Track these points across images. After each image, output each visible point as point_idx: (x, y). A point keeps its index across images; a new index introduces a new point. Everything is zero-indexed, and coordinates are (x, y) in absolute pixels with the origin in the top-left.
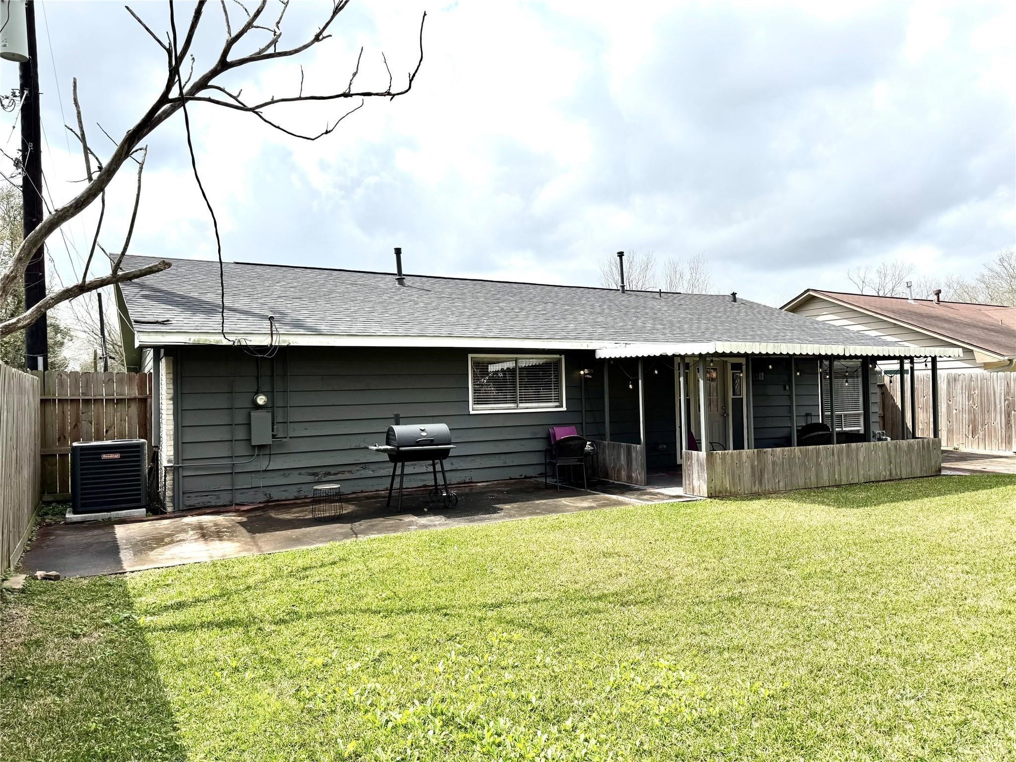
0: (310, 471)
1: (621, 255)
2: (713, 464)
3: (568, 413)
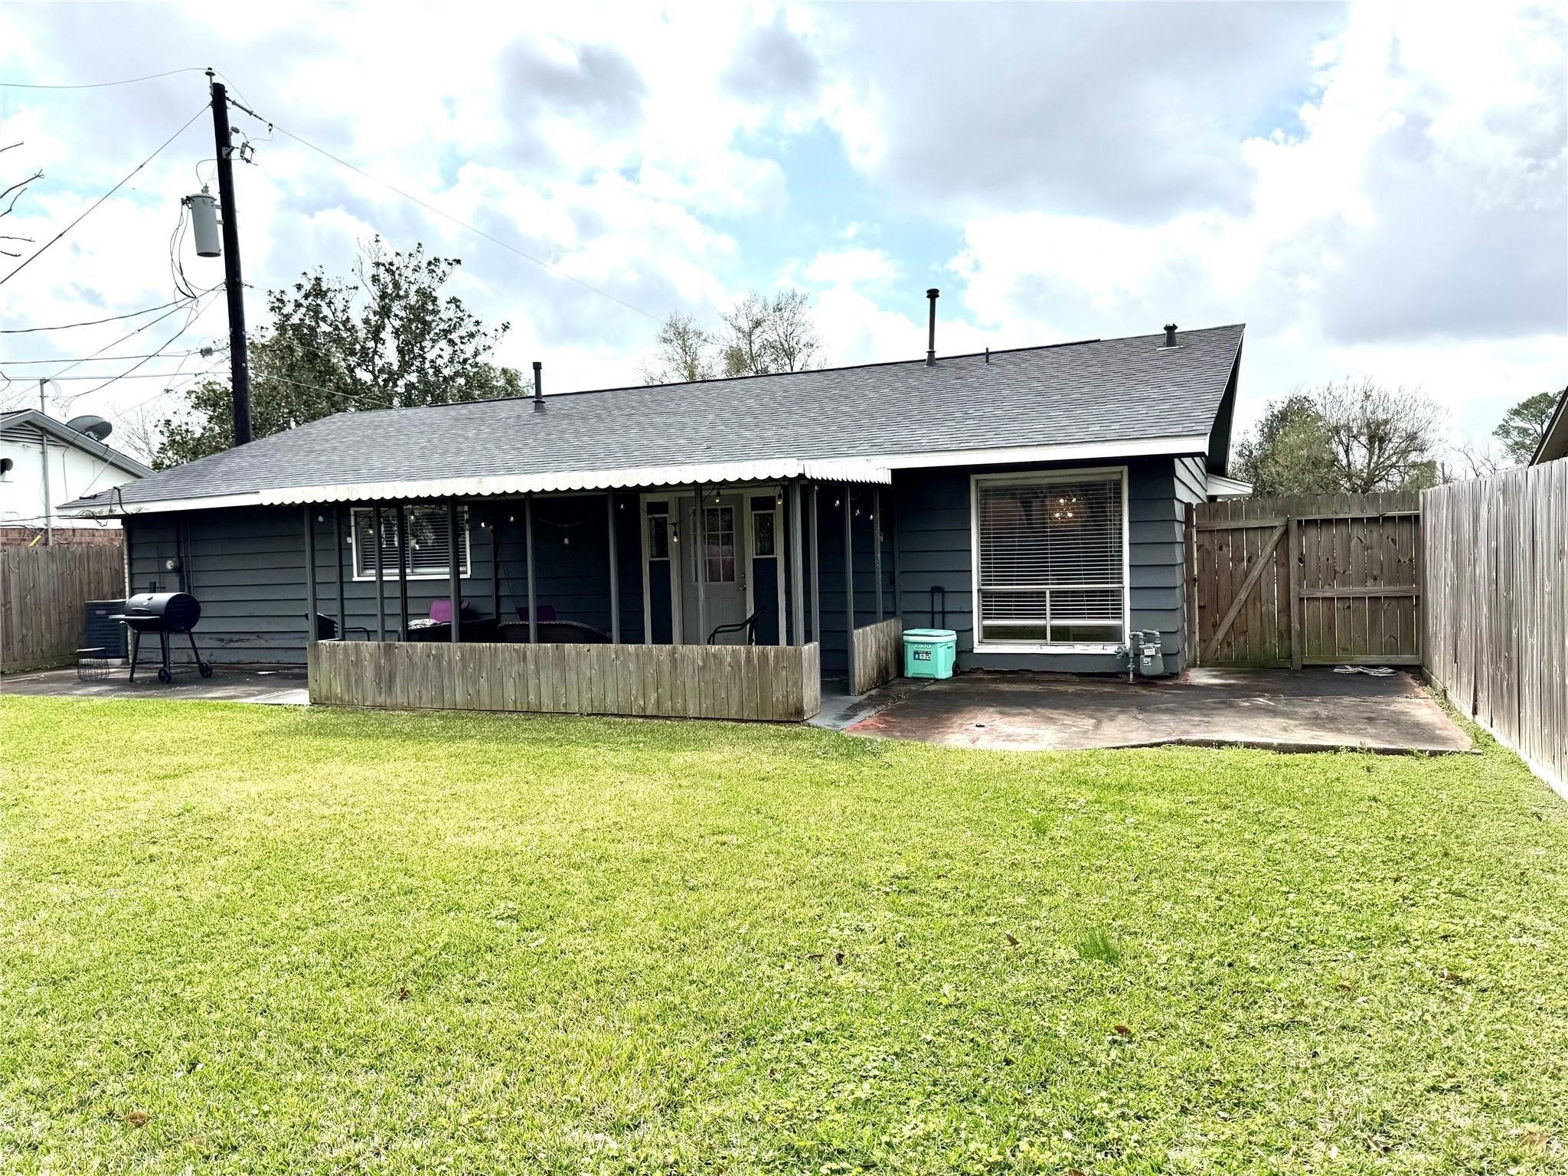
0: (220, 636)
1: (933, 294)
2: (317, 659)
3: (471, 581)
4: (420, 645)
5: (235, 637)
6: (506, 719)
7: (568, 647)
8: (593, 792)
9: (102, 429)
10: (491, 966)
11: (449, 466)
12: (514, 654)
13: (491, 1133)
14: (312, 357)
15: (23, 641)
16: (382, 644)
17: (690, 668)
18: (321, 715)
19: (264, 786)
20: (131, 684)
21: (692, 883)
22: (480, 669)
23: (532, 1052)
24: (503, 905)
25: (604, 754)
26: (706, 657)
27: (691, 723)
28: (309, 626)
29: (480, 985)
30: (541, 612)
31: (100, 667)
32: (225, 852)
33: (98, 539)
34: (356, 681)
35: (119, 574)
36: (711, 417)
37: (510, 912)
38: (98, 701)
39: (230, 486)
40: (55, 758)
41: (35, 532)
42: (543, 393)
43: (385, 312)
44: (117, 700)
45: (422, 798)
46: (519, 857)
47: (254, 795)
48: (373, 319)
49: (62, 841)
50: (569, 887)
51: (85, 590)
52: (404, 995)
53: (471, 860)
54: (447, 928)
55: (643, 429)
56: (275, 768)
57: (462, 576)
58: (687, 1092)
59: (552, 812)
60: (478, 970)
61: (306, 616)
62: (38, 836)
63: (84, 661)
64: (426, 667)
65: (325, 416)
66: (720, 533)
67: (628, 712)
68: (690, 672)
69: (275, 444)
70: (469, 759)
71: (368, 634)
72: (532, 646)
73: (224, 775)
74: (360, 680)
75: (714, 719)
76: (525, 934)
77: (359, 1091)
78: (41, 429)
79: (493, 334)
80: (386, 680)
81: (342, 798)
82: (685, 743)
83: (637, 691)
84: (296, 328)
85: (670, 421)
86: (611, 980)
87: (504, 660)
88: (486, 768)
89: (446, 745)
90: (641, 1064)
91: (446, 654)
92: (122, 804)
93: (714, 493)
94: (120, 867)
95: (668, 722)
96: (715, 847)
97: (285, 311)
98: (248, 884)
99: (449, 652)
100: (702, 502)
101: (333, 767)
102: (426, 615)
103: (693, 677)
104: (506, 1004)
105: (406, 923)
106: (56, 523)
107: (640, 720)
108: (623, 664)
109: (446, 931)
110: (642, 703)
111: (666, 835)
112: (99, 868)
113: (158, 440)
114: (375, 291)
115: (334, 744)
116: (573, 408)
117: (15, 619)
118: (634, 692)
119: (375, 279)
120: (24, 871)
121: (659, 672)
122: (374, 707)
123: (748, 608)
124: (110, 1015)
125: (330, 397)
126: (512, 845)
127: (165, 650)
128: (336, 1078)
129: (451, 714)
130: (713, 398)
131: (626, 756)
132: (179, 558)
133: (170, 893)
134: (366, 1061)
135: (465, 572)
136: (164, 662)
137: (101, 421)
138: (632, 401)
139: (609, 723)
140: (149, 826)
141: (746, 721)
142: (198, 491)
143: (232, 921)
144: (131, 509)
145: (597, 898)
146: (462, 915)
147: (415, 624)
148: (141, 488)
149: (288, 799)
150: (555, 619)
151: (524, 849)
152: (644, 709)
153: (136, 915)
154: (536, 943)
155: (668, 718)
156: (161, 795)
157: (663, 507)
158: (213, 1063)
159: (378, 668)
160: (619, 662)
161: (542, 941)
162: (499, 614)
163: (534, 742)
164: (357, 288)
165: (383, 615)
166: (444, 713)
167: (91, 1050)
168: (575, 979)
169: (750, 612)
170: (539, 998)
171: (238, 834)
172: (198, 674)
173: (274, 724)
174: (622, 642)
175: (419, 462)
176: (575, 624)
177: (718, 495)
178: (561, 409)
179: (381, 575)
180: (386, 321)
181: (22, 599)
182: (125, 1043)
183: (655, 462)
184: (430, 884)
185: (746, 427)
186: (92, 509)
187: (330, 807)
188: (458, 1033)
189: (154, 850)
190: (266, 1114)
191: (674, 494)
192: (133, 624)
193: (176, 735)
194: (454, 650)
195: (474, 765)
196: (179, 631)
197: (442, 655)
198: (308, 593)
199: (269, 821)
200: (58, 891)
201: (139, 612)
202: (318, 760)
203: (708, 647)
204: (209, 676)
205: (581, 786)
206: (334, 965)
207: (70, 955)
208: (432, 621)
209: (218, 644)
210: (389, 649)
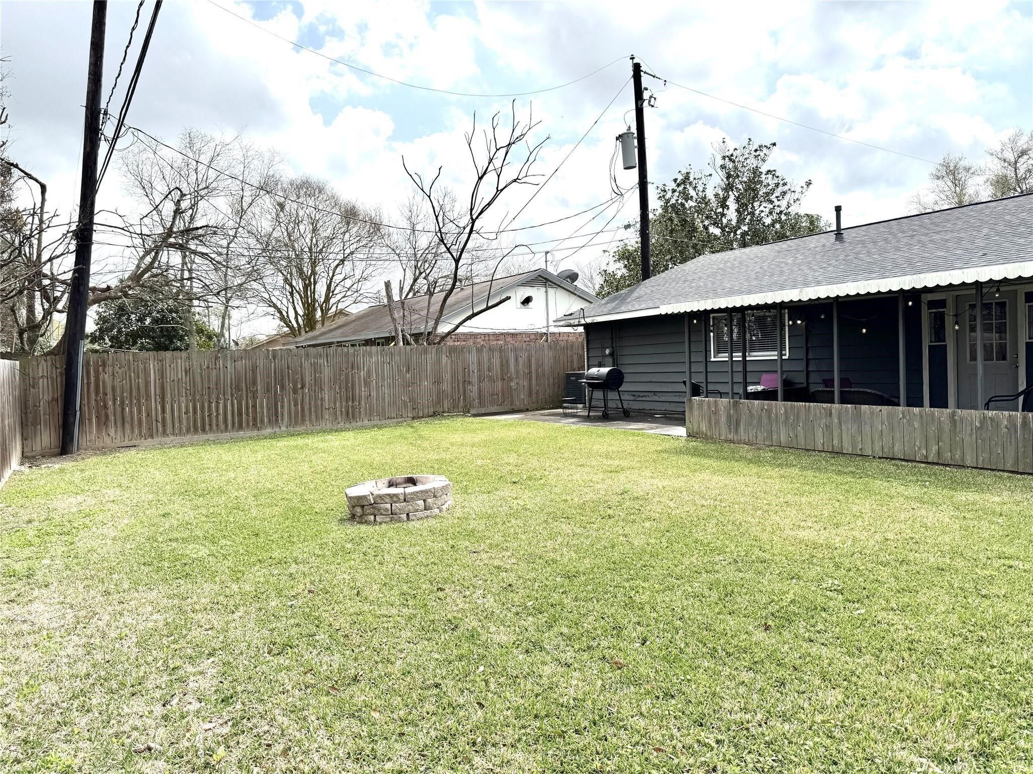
0: (634, 393)
2: (691, 409)
3: (790, 361)
4: (756, 402)
5: (642, 394)
6: (816, 457)
7: (864, 407)
8: (890, 513)
9: (573, 277)
10: (826, 621)
11: (776, 283)
12: (823, 411)
13: (837, 733)
14: (684, 222)
15: (537, 393)
16: (731, 400)
17: (969, 428)
18: (694, 443)
19: (666, 483)
20: (588, 419)
21: (984, 592)
22: (798, 419)
23: (863, 687)
24: (830, 582)
25: (897, 487)
26: (984, 419)
27: (969, 470)
28: (688, 389)
29: (819, 632)
30: (844, 382)
31: (572, 408)
32: (649, 519)
33: (571, 338)
34: (715, 423)
35: (582, 356)
36: (985, 231)
37: (836, 587)
38: (574, 427)
39: (640, 305)
40: (557, 456)
41: (542, 335)
42: (842, 228)
43: (729, 187)
44: (585, 427)
45: (765, 502)
46: (839, 551)
47: (661, 487)
48: (721, 193)
49: (564, 500)
50: (879, 578)
51: (566, 366)
52: (767, 628)
53: (804, 547)
54: (794, 590)
55: (924, 245)
56: (670, 473)
57: (784, 357)
58: (997, 749)
59: (859, 523)
60: (817, 622)
61: (684, 382)
62: (553, 496)
63: (565, 405)
64: (760, 417)
65: (692, 258)
66: (994, 322)
67: (912, 458)
68: (969, 431)
69: (664, 278)
70: (794, 480)
71: (721, 394)
72: (836, 406)
73: (642, 474)
74: (717, 422)
75: (990, 469)
76: (849, 605)
77: (744, 682)
78: (545, 279)
79: (800, 190)
80: (734, 423)
81: (713, 496)
82: (967, 486)
83: (921, 443)
84: (673, 206)
85: (947, 237)
86: (920, 650)
87: (815, 415)
88: (807, 488)
89: (777, 469)
90: (954, 716)
91: (774, 409)
92: (591, 484)
93: (994, 289)
94: (594, 520)
95: (948, 468)
96: (1003, 568)
97: (667, 197)
98: (664, 540)
99: (776, 407)
100: (982, 297)
101: (705, 475)
102: (758, 383)
103: (971, 435)
104: (839, 649)
105: (764, 581)
106: (553, 329)
107: (923, 465)
108: (909, 422)
109: (792, 592)
110: (925, 452)
111: (955, 553)
112: (584, 518)
113: (599, 281)
114: (722, 174)
115: (705, 462)
116: (865, 236)
117: (534, 381)
118: (917, 443)
119: (723, 167)
120: (549, 514)
121: (940, 430)
122: (726, 441)
123: (1020, 382)
124: (598, 601)
125: (695, 246)
126: (832, 542)
127: (605, 400)
128: (729, 670)
129: (777, 449)
130: (987, 216)
131: (914, 490)
132: (613, 347)
133: (621, 538)
134: (746, 664)
135: (785, 355)
136: (605, 408)
137: (572, 272)
138: (915, 225)
139: (897, 465)
140: (607, 498)
141: (1022, 473)
142: (623, 308)
143: (657, 560)
144: (589, 320)
145: (903, 589)
146: (802, 583)
147: (751, 389)
148: (594, 308)
149: (681, 492)
150: (851, 387)
151: (841, 546)
152: (926, 457)
153: (605, 548)
154: (858, 612)
155: (947, 465)
156: (609, 482)
157: (942, 303)
158: (656, 642)
159: (729, 417)
160: (905, 421)
161: (863, 611)
162: (808, 384)
163: (840, 473)
164: (711, 175)
165: (733, 383)
166: (773, 448)
167: (591, 618)
168: (892, 643)
169: (1022, 387)
170: (864, 650)
171: (655, 509)
172: (622, 415)
173: (667, 446)
174: (908, 405)
175: (755, 282)
176: (869, 391)
177: (998, 290)
178: (856, 237)
179: (732, 357)
180: (730, 193)
181: (537, 371)
182: (607, 619)
183: (935, 269)
184: (777, 559)
185: (1021, 236)
186: (570, 321)
187: (706, 500)
188: (807, 661)
189: (610, 512)
190: (689, 681)
191: (952, 293)
192: (590, 385)
193: (614, 449)
194: (780, 406)
195: (798, 485)
196: (613, 390)
197: (771, 410)
198: (686, 368)
199: (672, 504)
200: (566, 528)
201: (593, 378)
202: (696, 471)
203: (986, 412)
204: (628, 416)
205: (880, 508)
206: (720, 599)
207: (574, 563)
208: (762, 387)
209: (632, 398)
210: (736, 404)
